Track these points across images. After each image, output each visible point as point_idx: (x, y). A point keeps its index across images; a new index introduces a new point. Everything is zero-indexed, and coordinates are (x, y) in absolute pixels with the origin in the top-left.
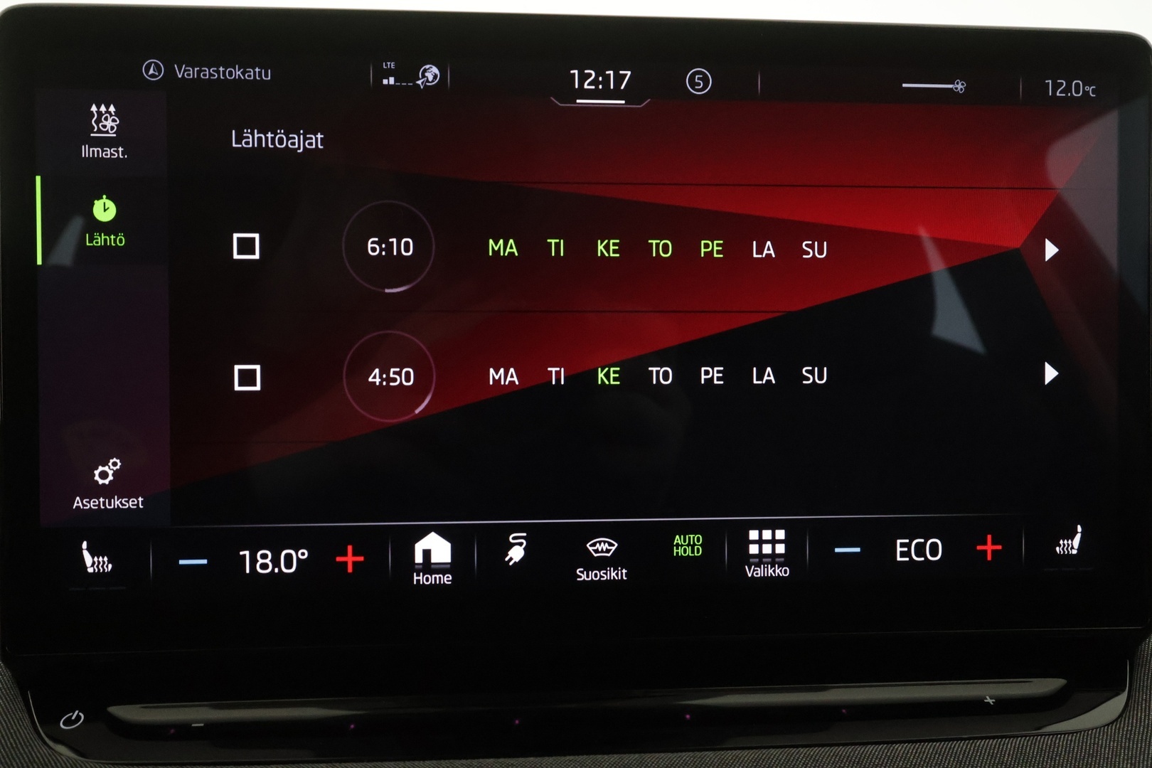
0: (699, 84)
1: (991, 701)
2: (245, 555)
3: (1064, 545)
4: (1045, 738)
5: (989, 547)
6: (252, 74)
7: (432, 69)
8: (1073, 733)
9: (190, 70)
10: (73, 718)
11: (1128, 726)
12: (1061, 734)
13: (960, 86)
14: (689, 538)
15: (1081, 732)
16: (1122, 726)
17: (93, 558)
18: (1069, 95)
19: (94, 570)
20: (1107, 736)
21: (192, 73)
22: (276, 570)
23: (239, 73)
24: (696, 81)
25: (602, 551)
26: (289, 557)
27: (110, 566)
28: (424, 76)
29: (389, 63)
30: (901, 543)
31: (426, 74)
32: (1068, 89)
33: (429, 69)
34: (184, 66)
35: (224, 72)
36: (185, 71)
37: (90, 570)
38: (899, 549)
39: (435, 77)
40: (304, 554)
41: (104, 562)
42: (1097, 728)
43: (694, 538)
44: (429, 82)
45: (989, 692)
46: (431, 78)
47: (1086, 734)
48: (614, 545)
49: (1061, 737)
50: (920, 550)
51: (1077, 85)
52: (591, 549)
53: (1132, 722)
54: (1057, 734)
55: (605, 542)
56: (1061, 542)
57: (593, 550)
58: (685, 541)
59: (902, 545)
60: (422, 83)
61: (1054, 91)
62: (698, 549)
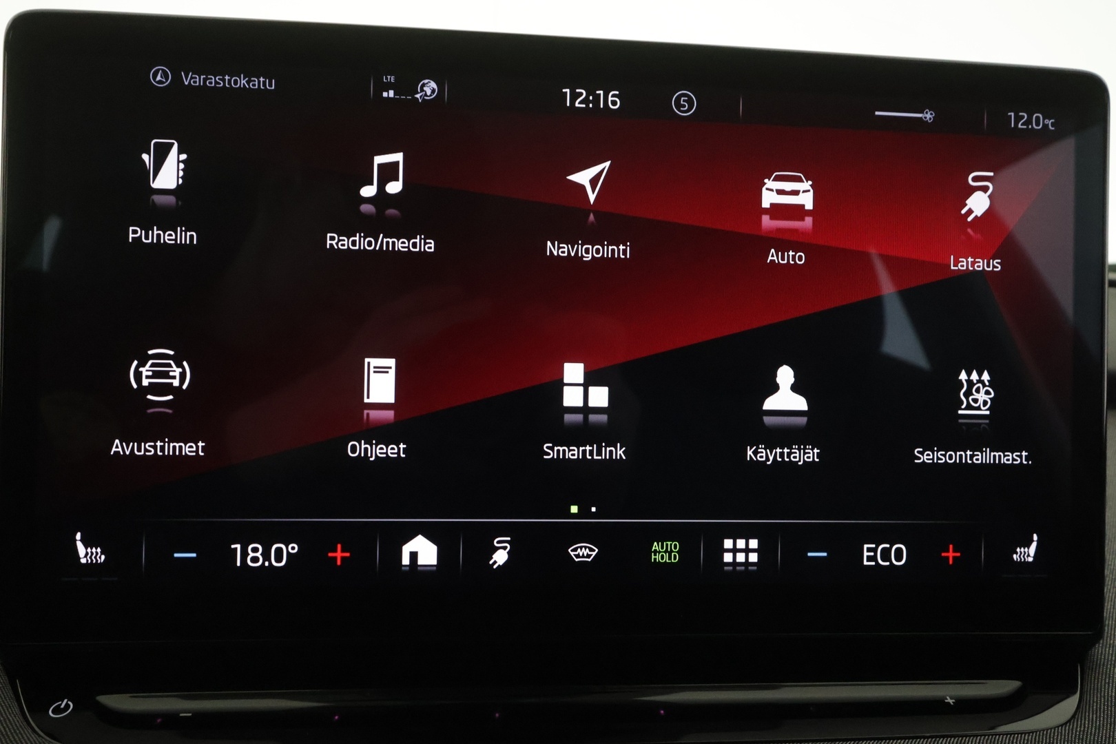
0: (684, 106)
1: (951, 701)
2: (236, 548)
3: (1021, 553)
4: (1003, 738)
5: (951, 554)
6: (257, 83)
7: (430, 84)
8: (1029, 733)
9: (196, 78)
10: (62, 706)
11: (1081, 727)
12: (1018, 734)
13: (928, 116)
14: (667, 545)
15: (1036, 732)
16: (1075, 726)
17: (86, 549)
18: (1030, 127)
19: (87, 561)
20: (1061, 736)
21: (198, 80)
22: (267, 564)
23: (244, 81)
24: (682, 102)
25: (583, 556)
26: (279, 551)
27: (103, 557)
28: (422, 90)
29: (389, 77)
30: (867, 548)
31: (425, 89)
32: (1029, 122)
33: (427, 83)
34: (191, 74)
35: (230, 81)
36: (192, 78)
37: (83, 561)
38: (866, 554)
39: (433, 91)
40: (294, 548)
41: (97, 553)
42: (1051, 729)
43: (671, 545)
44: (427, 96)
45: (949, 692)
46: (429, 93)
47: (1041, 734)
48: (594, 551)
49: (1018, 737)
50: (886, 555)
51: (1038, 118)
52: (572, 553)
53: (1085, 723)
54: (1015, 734)
55: (586, 547)
56: (1018, 550)
57: (574, 555)
58: (662, 548)
59: (869, 550)
60: (421, 97)
61: (1016, 123)
62: (675, 556)
